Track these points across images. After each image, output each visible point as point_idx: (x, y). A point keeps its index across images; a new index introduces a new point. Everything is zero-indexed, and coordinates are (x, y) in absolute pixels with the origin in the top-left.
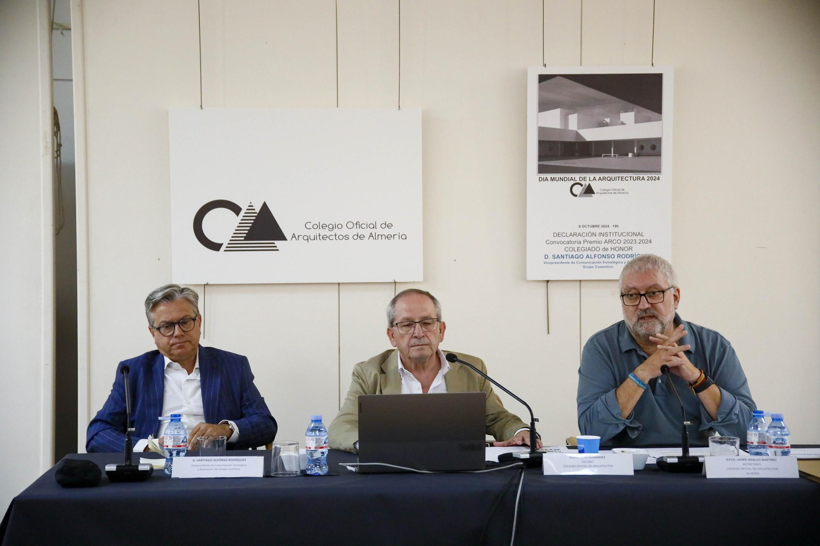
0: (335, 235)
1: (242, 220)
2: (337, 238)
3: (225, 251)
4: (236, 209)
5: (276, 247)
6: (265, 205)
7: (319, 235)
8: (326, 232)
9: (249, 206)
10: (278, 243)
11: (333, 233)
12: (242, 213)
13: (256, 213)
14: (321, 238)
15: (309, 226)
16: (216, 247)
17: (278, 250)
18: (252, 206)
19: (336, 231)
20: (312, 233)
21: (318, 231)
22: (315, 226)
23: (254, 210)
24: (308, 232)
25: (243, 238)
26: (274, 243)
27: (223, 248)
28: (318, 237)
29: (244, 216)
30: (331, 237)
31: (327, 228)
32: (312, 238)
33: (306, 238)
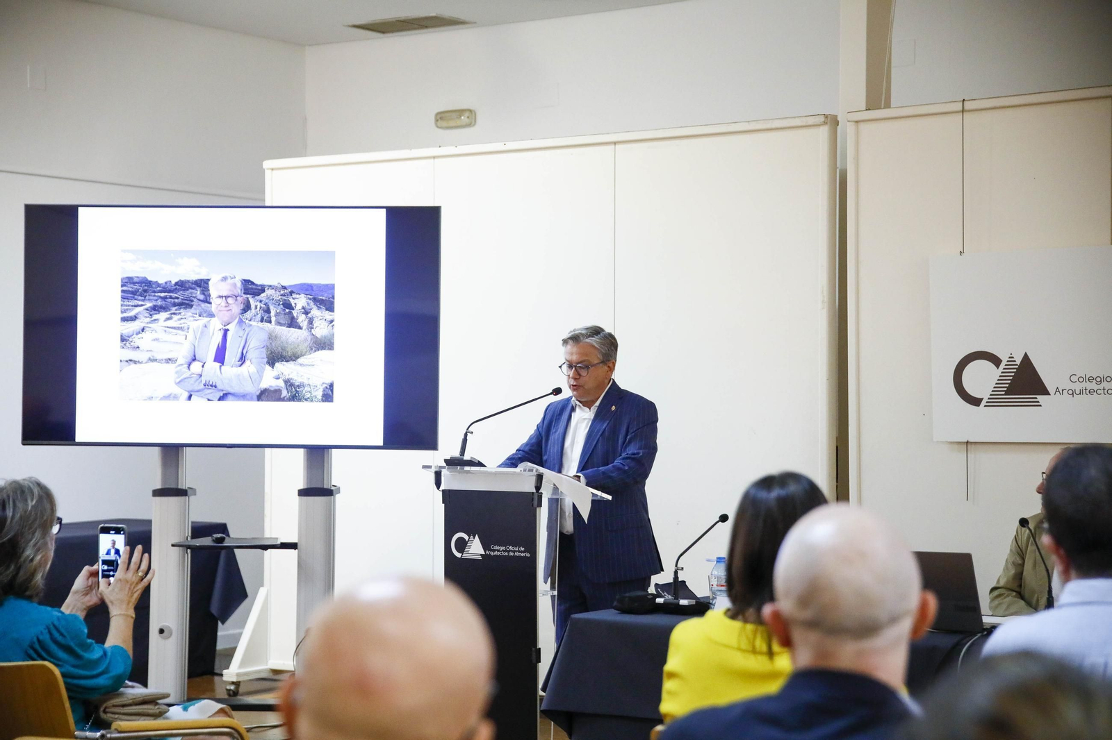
0: (1104, 389)
1: (1002, 373)
2: (1106, 393)
3: (985, 406)
4: (996, 361)
5: (1038, 402)
6: (1026, 357)
7: (1086, 389)
8: (1093, 386)
9: (1010, 358)
10: (1040, 398)
11: (1101, 387)
12: (1002, 366)
13: (1017, 365)
14: (1088, 393)
15: (1074, 378)
16: (976, 402)
17: (1040, 406)
18: (1013, 357)
19: (1105, 384)
20: (1078, 387)
21: (1084, 385)
22: (1081, 380)
23: (1015, 361)
24: (1073, 386)
25: (1004, 393)
26: (1036, 398)
27: (983, 403)
28: (1084, 391)
29: (1004, 369)
30: (1099, 392)
31: (1094, 381)
32: (1078, 392)
33: (1071, 392)
